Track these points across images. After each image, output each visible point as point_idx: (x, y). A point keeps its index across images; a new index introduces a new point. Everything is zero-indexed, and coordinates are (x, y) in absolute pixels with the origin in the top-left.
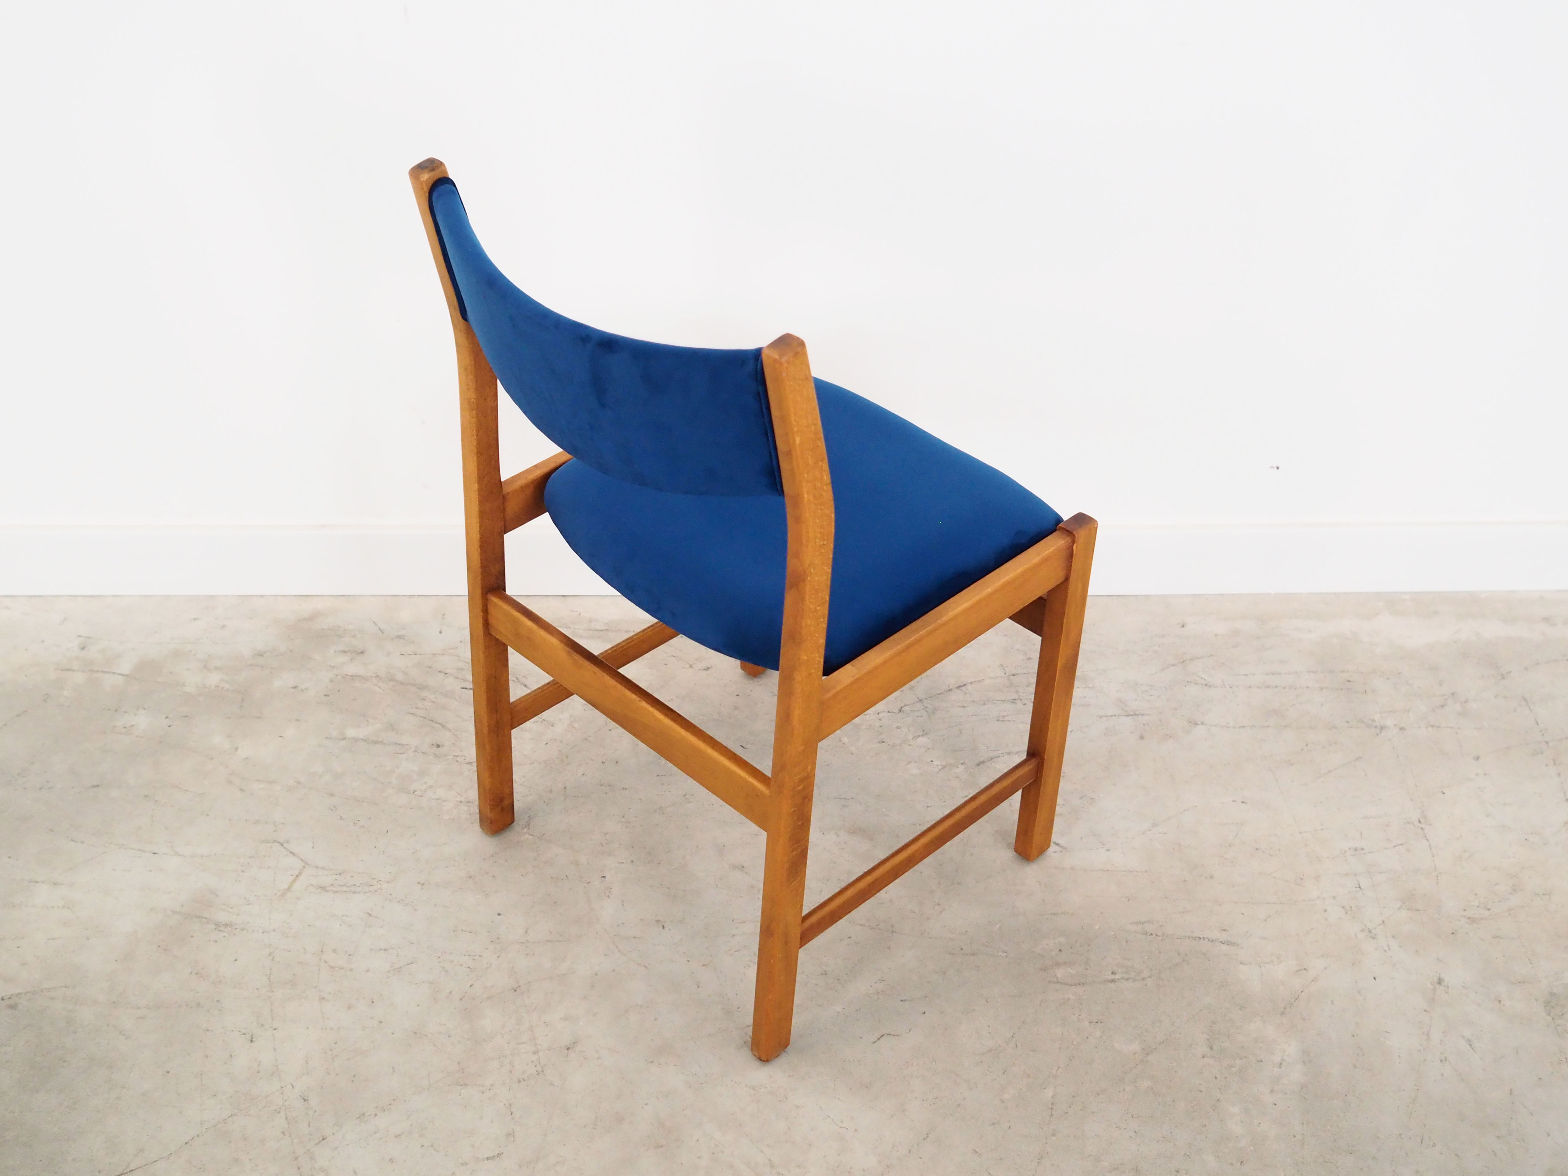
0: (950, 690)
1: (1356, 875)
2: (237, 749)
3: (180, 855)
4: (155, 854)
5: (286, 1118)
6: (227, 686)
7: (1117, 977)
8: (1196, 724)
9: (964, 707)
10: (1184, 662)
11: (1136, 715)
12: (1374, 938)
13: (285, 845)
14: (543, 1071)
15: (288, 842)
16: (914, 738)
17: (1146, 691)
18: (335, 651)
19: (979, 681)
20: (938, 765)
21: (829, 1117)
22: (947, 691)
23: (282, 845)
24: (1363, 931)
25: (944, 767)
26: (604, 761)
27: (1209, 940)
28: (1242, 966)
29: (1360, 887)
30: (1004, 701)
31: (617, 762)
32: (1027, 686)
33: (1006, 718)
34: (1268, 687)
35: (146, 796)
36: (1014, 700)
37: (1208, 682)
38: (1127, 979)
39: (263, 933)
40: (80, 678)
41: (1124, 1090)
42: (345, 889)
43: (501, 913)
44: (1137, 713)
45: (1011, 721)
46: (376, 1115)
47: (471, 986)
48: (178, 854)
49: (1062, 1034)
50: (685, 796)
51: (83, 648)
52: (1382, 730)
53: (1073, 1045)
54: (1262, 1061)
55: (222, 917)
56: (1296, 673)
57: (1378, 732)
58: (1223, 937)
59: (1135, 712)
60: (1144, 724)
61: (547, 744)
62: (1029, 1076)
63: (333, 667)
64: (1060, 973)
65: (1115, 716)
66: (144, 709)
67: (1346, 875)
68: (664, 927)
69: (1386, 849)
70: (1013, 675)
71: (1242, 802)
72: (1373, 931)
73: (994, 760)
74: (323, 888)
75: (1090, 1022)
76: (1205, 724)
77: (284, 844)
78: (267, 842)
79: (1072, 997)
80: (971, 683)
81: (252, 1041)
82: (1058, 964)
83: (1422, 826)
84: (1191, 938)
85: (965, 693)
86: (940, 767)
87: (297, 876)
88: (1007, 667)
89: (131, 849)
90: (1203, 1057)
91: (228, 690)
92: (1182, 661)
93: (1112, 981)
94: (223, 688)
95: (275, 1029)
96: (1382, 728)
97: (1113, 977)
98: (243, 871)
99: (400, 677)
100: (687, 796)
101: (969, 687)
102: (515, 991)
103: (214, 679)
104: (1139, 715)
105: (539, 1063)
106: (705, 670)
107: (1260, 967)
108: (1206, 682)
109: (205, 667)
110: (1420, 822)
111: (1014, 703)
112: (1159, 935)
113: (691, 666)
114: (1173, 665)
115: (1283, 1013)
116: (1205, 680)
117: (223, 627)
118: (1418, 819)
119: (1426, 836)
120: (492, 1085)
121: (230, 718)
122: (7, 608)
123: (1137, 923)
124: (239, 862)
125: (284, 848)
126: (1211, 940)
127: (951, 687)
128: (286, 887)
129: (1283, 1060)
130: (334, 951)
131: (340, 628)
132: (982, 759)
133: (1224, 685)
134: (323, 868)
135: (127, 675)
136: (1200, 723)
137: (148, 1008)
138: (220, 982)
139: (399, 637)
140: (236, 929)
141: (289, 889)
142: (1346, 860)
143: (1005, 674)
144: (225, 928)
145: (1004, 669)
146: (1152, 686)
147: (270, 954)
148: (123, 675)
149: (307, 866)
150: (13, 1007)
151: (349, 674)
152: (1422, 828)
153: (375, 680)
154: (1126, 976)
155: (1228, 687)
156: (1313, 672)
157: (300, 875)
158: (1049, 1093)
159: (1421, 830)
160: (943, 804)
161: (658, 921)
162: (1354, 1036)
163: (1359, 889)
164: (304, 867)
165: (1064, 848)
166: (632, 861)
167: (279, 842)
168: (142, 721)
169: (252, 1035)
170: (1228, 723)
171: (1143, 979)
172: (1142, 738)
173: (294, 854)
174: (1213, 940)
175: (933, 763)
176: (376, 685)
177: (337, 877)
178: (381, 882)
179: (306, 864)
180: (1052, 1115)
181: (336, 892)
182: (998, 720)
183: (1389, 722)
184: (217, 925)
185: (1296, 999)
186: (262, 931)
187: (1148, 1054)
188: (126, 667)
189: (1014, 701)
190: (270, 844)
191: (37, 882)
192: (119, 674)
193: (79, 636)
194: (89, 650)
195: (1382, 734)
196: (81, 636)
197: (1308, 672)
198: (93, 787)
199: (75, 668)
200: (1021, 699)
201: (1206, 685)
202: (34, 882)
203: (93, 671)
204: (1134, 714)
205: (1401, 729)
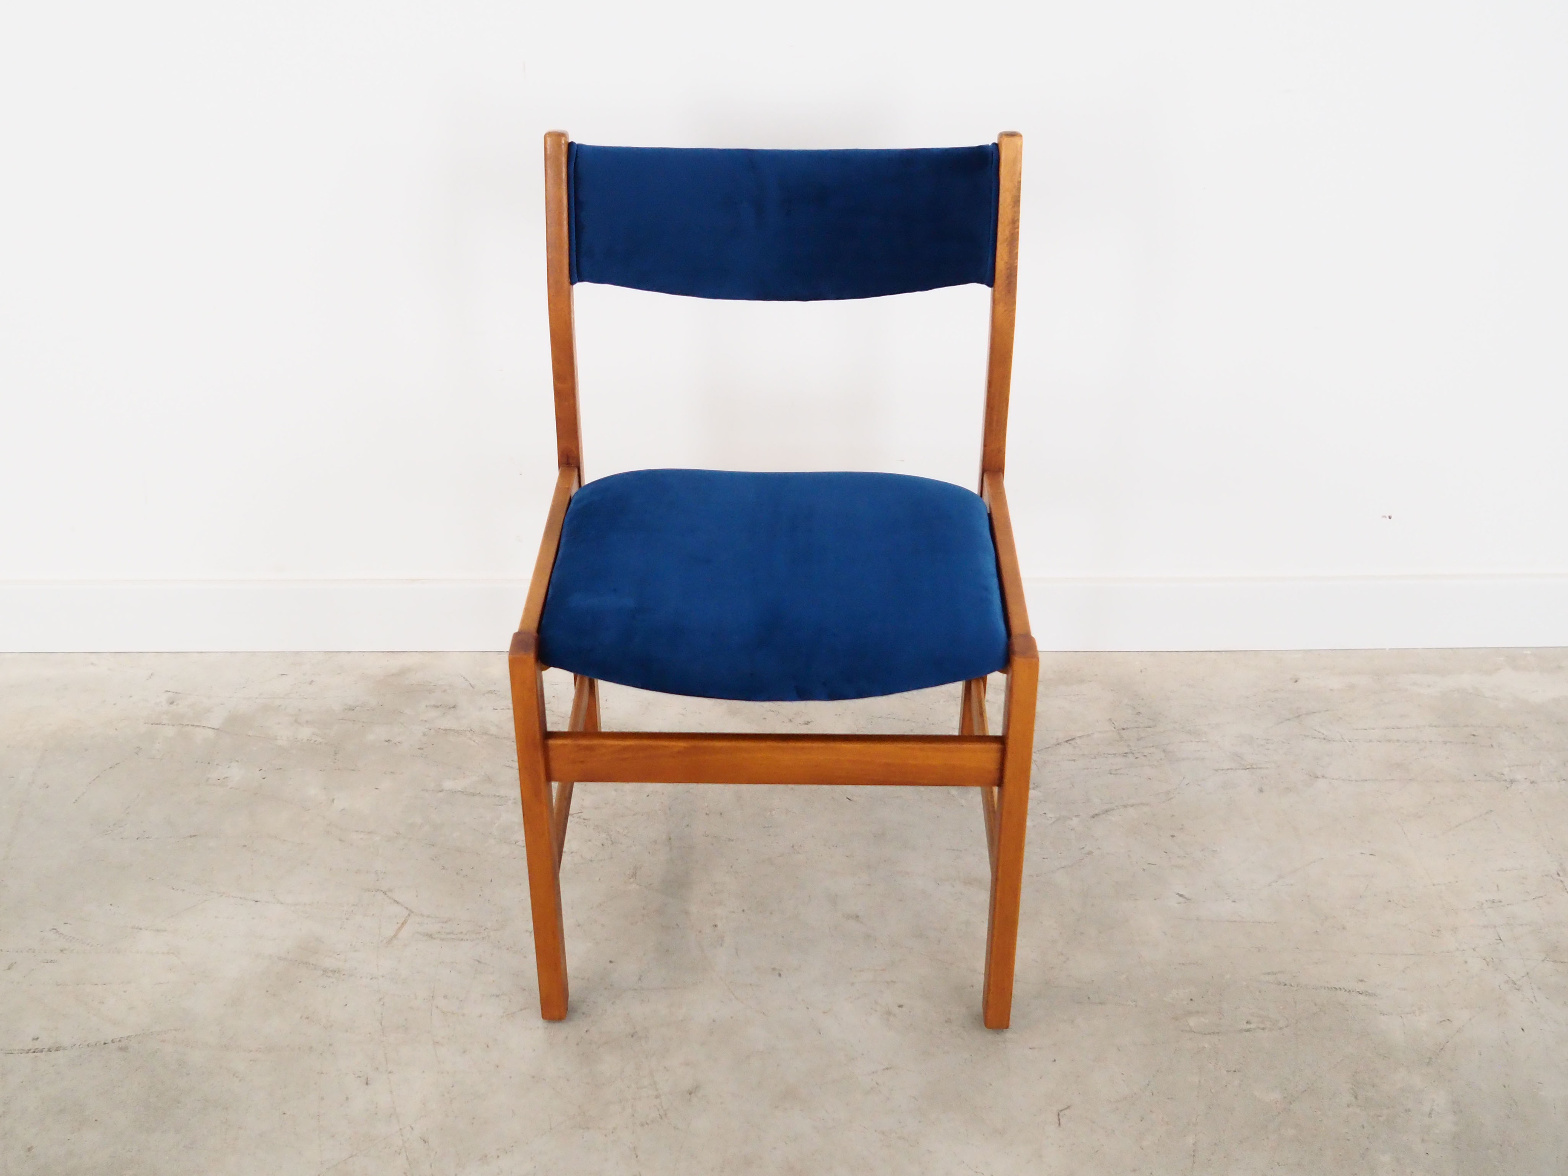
0: (1058, 744)
1: (1495, 927)
2: (333, 800)
3: (283, 903)
4: (257, 901)
5: (407, 1159)
6: (319, 740)
7: (1252, 1026)
8: (1317, 777)
9: (1074, 760)
10: (1299, 716)
11: (1253, 768)
12: (1519, 990)
13: (389, 894)
14: (666, 1114)
15: (390, 890)
17: (1262, 745)
18: (427, 706)
19: (1088, 735)
20: (1051, 818)
21: (964, 1162)
22: (1056, 745)
23: (386, 894)
24: (1507, 982)
25: (1058, 819)
26: (708, 813)
27: (1345, 991)
28: (1382, 1017)
29: (1500, 939)
30: (1115, 754)
31: (721, 814)
32: (1138, 740)
33: (1119, 772)
34: (1389, 741)
35: (245, 846)
36: (1125, 753)
37: (1326, 736)
38: (1263, 1029)
39: (371, 979)
40: (170, 731)
41: (1268, 1138)
42: (452, 936)
43: (613, 960)
44: (1255, 766)
45: (1124, 774)
46: (498, 1157)
47: (587, 1031)
48: (279, 902)
49: (1199, 1081)
50: (793, 847)
51: (172, 703)
52: (1512, 783)
53: (1212, 1093)
54: (1410, 1111)
55: (329, 963)
56: (1417, 727)
57: (1508, 786)
58: (1361, 987)
59: (1252, 766)
60: (1262, 778)
61: (648, 796)
62: (1167, 1123)
63: (426, 721)
64: (1193, 1022)
65: (1232, 769)
66: (238, 761)
67: (1485, 927)
68: (780, 975)
69: (1525, 901)
70: (1123, 729)
71: (1371, 855)
72: (1517, 983)
73: (1109, 813)
74: (430, 936)
75: (1228, 1071)
76: (1326, 778)
78: (369, 890)
79: (1206, 1046)
80: (1080, 737)
81: (367, 1084)
82: (1190, 1013)
83: (1562, 878)
84: (1327, 989)
85: (1075, 747)
86: (1053, 820)
87: (403, 924)
88: (1116, 721)
89: (233, 897)
90: (1348, 1106)
91: (320, 743)
92: (1297, 715)
93: (1248, 1030)
94: (315, 741)
95: (390, 1072)
96: (1512, 782)
97: (1249, 1026)
98: (347, 919)
99: (493, 730)
100: (796, 848)
101: (1078, 741)
102: (632, 1036)
103: (305, 733)
104: (1256, 769)
105: (662, 1107)
106: (806, 724)
107: (1401, 1017)
108: (1324, 736)
109: (296, 721)
110: (1558, 874)
111: (1125, 756)
112: (1293, 985)
113: (790, 721)
114: (1289, 720)
115: (1428, 1064)
116: (1323, 734)
117: (311, 682)
118: (1557, 872)
119: (1566, 889)
120: (615, 1128)
121: (324, 770)
122: (92, 664)
123: (1269, 974)
124: (343, 910)
125: (388, 896)
126: (1348, 990)
127: (1060, 741)
128: (392, 934)
129: (1432, 1110)
130: (445, 997)
131: (430, 683)
132: (1097, 812)
133: (1343, 739)
134: (428, 916)
135: (218, 729)
136: (1320, 777)
137: (260, 1051)
138: (331, 1026)
139: (490, 692)
140: (344, 975)
141: (395, 936)
142: (1484, 912)
143: (1115, 728)
144: (333, 974)
145: (1113, 723)
146: (1268, 740)
147: (380, 1000)
148: (214, 729)
149: (412, 914)
150: (123, 1049)
151: (442, 728)
152: (1561, 881)
153: (469, 734)
154: (1261, 1026)
155: (1348, 742)
156: (1435, 726)
157: (406, 923)
158: (1190, 1140)
159: (1561, 883)
160: (1060, 855)
161: (774, 969)
162: (1505, 1087)
163: (1499, 941)
164: (409, 915)
165: (1188, 899)
166: (743, 911)
167: (382, 891)
168: (236, 773)
169: (367, 1078)
170: (1349, 777)
171: (1281, 1029)
172: (1261, 791)
173: (397, 903)
174: (1350, 991)
175: (1046, 815)
176: (471, 739)
177: (443, 925)
178: (488, 930)
179: (411, 912)
180: (1194, 1162)
181: (443, 940)
182: (1111, 774)
183: (1518, 777)
184: (325, 971)
185: (1442, 1049)
186: (370, 977)
187: (1291, 1103)
188: (216, 721)
189: (1125, 755)
190: (373, 893)
191: (141, 929)
192: (209, 728)
193: (167, 691)
194: (177, 704)
195: (1512, 787)
196: (169, 692)
197: (1429, 726)
198: (191, 837)
199: (164, 722)
200: (1132, 753)
201: (1324, 739)
202: (137, 928)
203: (183, 724)
204: (1251, 768)
205: (1532, 782)
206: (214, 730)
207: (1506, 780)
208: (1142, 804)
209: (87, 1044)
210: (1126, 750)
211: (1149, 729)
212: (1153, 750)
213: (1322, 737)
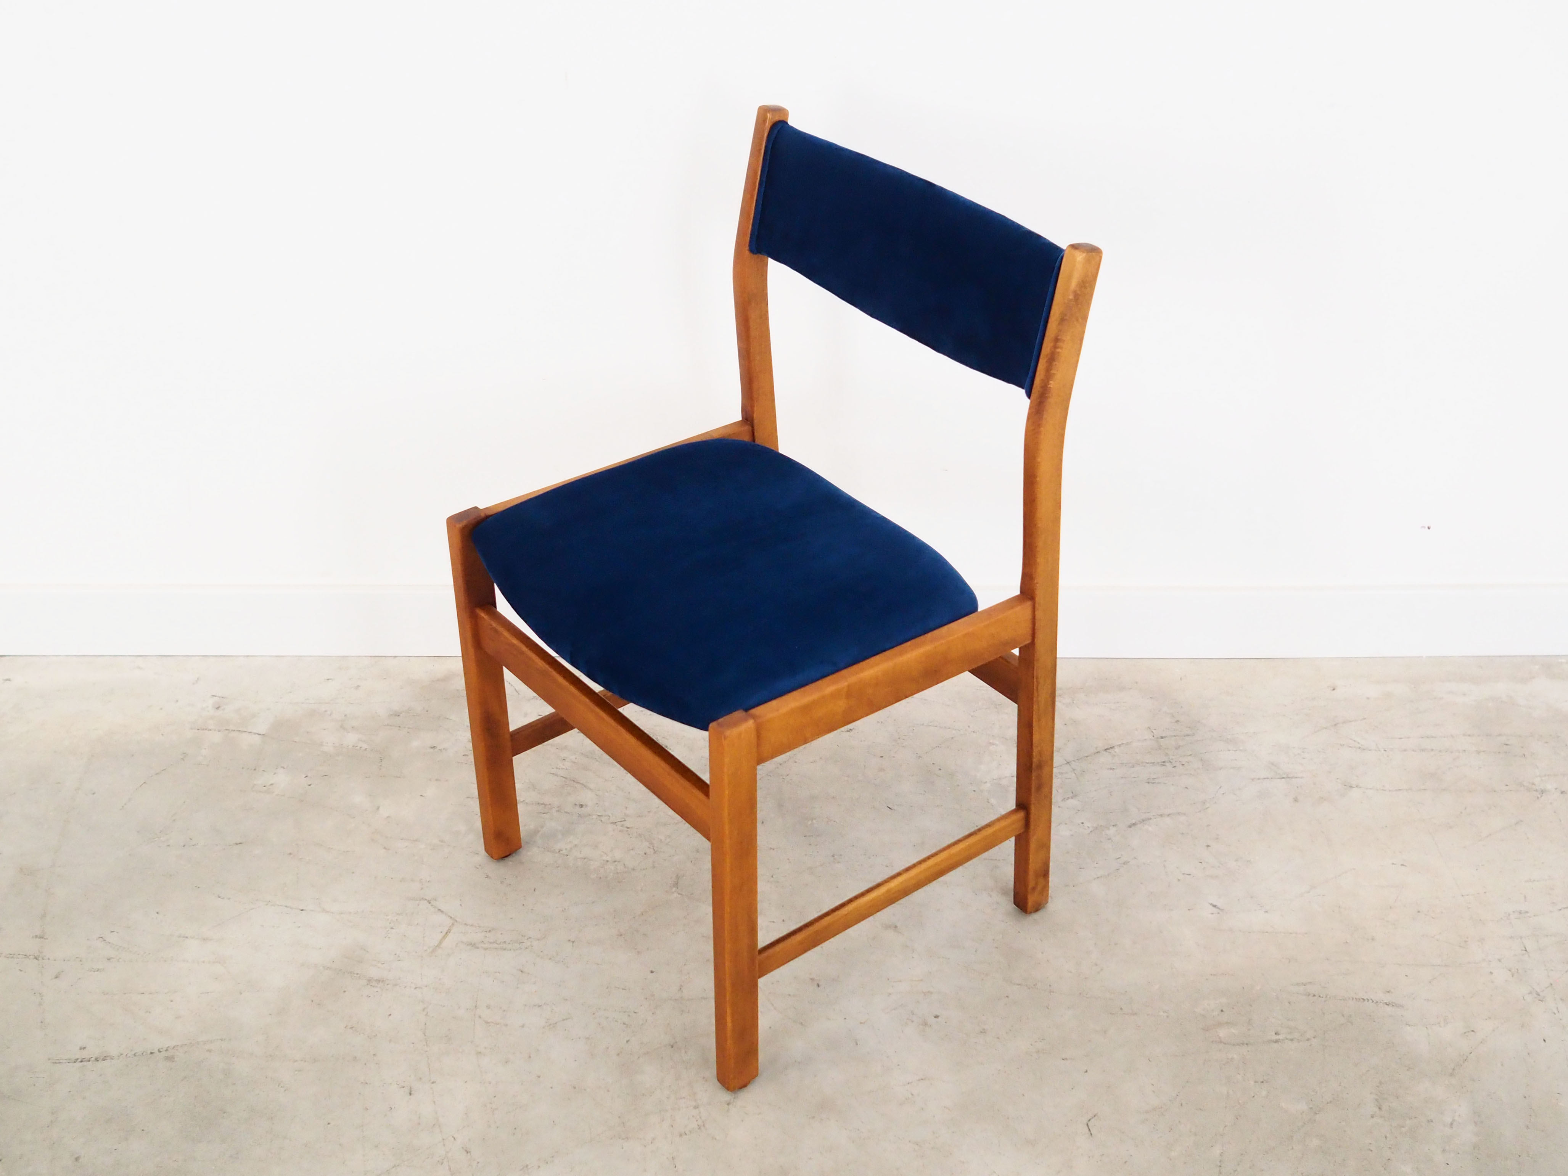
0: (1097, 753)
1: (1521, 938)
2: (378, 808)
3: (328, 912)
4: (302, 910)
5: (450, 1169)
6: (365, 746)
7: (1281, 1037)
8: (1351, 787)
9: (1113, 769)
10: (1336, 725)
11: (1289, 778)
12: (1542, 1001)
13: (433, 903)
14: (704, 1125)
15: (435, 900)
16: (1064, 800)
17: (1298, 754)
19: (1127, 744)
20: (1090, 827)
22: (1095, 754)
23: (430, 903)
24: (1530, 993)
25: (1097, 829)
27: (1373, 1002)
28: (1408, 1028)
29: (1526, 950)
30: (1153, 763)
32: (1176, 749)
33: (1157, 781)
34: (1423, 750)
35: (290, 854)
36: (1164, 762)
37: (1361, 745)
38: (1292, 1040)
39: (415, 989)
40: (216, 737)
41: (1293, 1149)
42: (496, 946)
43: (654, 970)
44: (1290, 776)
45: (1161, 783)
47: (627, 1042)
48: (324, 911)
49: (1228, 1092)
50: (834, 856)
51: (218, 708)
52: (1542, 793)
53: (1239, 1103)
54: (1432, 1121)
55: (374, 973)
56: (1452, 736)
57: (1539, 796)
58: (1388, 998)
59: (1287, 775)
60: (1297, 787)
62: (1195, 1134)
64: (1222, 1033)
65: (1268, 778)
66: (283, 768)
67: (1511, 937)
68: (821, 986)
69: (1551, 912)
70: (1162, 738)
71: (1402, 865)
72: (1541, 994)
73: (1145, 822)
74: (473, 945)
75: (1255, 1082)
76: (1360, 788)
77: (431, 901)
78: (413, 899)
79: (1235, 1056)
80: (1120, 746)
81: (410, 1094)
82: (1220, 1024)
84: (1354, 1000)
85: (1113, 756)
86: (1091, 829)
87: (447, 933)
88: (1155, 730)
89: (278, 905)
90: (1372, 1117)
91: (366, 749)
92: (1334, 724)
93: (1277, 1041)
94: (361, 747)
95: (433, 1083)
96: (1543, 792)
97: (1277, 1037)
98: (392, 928)
101: (1117, 750)
102: (673, 1047)
103: (351, 738)
104: (1292, 778)
105: (700, 1117)
107: (1427, 1028)
108: (1359, 746)
109: (342, 727)
111: (1164, 765)
112: (1321, 996)
114: (1326, 728)
115: (1451, 1074)
116: (1359, 743)
117: (357, 687)
120: (654, 1139)
121: (369, 777)
122: (139, 668)
123: (1298, 984)
124: (388, 919)
125: (432, 905)
126: (1375, 1002)
127: (1098, 749)
128: (436, 943)
129: (1454, 1120)
130: (488, 1007)
132: (1133, 821)
133: (1378, 748)
134: (472, 925)
135: (263, 735)
136: (1354, 786)
137: (305, 1061)
138: (375, 1036)
140: (388, 984)
141: (439, 946)
142: (1511, 923)
143: (1153, 736)
144: (378, 984)
145: (1152, 732)
146: (1304, 749)
147: (424, 1009)
148: (260, 734)
149: (455, 923)
150: (170, 1059)
154: (1290, 1037)
155: (1382, 751)
156: (1469, 736)
157: (450, 932)
158: (1217, 1151)
160: (1099, 865)
161: (812, 979)
162: (1525, 1097)
163: (1525, 952)
164: (453, 924)
165: (1221, 910)
167: (426, 900)
168: (282, 780)
169: (411, 1088)
170: (1384, 787)
171: (1308, 1040)
172: (1296, 800)
173: (442, 912)
174: (1377, 1002)
175: (1084, 824)
177: (488, 934)
178: (531, 940)
179: (455, 921)
180: (1220, 1173)
181: (486, 949)
182: (1149, 783)
183: (1549, 787)
184: (369, 980)
185: (1465, 1060)
186: (414, 987)
187: (1316, 1113)
188: (262, 727)
189: (1163, 763)
190: (418, 902)
191: (187, 938)
192: (255, 733)
193: (213, 696)
194: (224, 709)
195: (1543, 797)
196: (215, 696)
197: (1464, 735)
198: (237, 844)
199: (211, 727)
200: (1170, 762)
201: (1360, 748)
202: (184, 937)
203: (229, 730)
204: (1287, 777)
205: (1562, 792)
206: (260, 736)
207: (1537, 791)
208: (1179, 814)
209: (133, 1053)
210: (1165, 759)
211: (1188, 738)
212: (1189, 758)
213: (1358, 746)
